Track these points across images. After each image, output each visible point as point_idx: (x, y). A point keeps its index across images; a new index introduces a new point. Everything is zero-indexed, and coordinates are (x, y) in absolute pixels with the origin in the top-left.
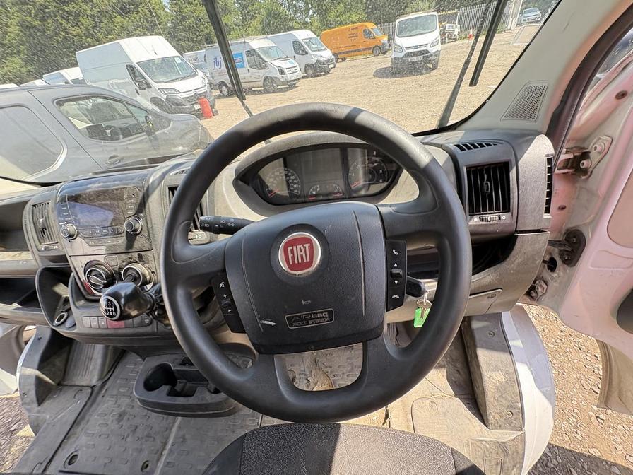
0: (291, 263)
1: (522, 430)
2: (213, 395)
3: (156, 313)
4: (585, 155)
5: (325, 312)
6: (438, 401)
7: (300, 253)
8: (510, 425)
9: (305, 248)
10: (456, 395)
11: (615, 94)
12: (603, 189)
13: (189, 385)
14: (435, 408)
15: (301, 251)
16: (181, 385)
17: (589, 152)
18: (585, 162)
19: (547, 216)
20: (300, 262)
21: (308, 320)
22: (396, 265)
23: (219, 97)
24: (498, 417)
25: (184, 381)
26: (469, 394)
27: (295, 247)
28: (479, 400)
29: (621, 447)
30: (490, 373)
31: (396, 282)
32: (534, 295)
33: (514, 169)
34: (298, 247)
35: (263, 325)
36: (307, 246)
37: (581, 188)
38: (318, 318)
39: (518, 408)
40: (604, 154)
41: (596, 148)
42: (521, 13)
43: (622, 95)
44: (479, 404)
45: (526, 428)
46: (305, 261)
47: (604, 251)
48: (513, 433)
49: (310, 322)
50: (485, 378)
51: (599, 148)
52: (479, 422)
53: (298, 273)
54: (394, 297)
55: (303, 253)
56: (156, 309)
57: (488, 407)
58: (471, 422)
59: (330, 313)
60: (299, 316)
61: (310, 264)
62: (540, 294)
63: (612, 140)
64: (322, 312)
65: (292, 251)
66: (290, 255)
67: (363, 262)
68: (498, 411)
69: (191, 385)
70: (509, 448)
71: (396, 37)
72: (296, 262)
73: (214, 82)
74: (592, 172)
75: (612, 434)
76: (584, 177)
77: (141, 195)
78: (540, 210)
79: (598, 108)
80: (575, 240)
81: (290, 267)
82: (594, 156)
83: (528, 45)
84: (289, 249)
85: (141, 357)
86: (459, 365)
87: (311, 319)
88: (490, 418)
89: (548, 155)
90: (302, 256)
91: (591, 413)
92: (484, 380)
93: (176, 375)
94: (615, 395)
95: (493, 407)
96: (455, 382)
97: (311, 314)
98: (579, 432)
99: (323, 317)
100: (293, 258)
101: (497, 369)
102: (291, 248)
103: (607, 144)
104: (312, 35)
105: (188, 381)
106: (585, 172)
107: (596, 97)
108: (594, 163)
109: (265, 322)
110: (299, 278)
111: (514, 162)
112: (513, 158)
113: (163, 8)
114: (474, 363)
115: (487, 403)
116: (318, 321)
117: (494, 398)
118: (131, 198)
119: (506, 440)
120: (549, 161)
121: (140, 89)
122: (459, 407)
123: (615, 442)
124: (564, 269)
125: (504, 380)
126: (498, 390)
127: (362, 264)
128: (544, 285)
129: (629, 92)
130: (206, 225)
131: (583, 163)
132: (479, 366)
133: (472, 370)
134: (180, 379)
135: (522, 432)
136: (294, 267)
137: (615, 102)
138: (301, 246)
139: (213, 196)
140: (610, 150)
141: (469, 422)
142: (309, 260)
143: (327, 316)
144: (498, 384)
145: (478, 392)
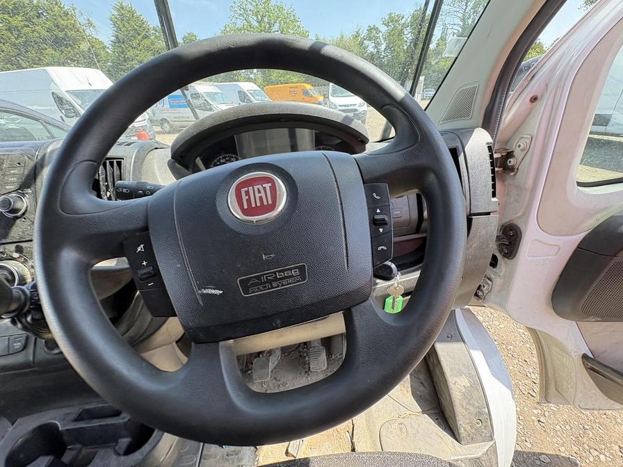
0: (246, 207)
1: (492, 439)
2: (122, 458)
3: (29, 319)
4: (510, 155)
5: (295, 268)
6: (406, 422)
7: (258, 194)
8: (481, 435)
9: (265, 188)
10: (424, 412)
11: (529, 98)
12: (530, 182)
13: (85, 451)
14: (404, 430)
15: (259, 192)
16: (73, 453)
17: (513, 152)
18: (511, 160)
19: (494, 199)
20: (259, 204)
21: (270, 282)
22: (378, 211)
23: (159, 133)
24: (468, 428)
25: (79, 446)
26: (436, 408)
27: (250, 188)
28: (448, 413)
29: (563, 448)
30: (455, 379)
31: (381, 230)
32: (480, 294)
33: (462, 154)
34: (256, 187)
35: (203, 295)
36: (267, 186)
37: (509, 185)
38: (286, 278)
39: (486, 414)
40: (526, 151)
41: (519, 146)
42: (423, 91)
43: (534, 99)
44: (447, 417)
45: (495, 436)
46: (265, 203)
47: (536, 240)
48: (485, 445)
49: (274, 284)
50: (451, 385)
51: (522, 146)
52: (451, 439)
53: (255, 218)
54: (380, 248)
55: (263, 194)
56: (29, 312)
57: (458, 419)
58: (442, 439)
59: (302, 269)
60: (258, 278)
61: (272, 207)
62: (486, 292)
63: (532, 138)
64: (290, 269)
65: (247, 193)
66: (245, 198)
67: (341, 204)
68: (467, 421)
69: (89, 450)
70: (483, 463)
71: (330, 97)
72: (254, 205)
73: (154, 119)
74: (518, 169)
75: (553, 437)
76: (512, 174)
77: (31, 164)
78: (488, 193)
79: (517, 110)
80: (511, 233)
81: (245, 212)
82: (518, 153)
83: (457, 58)
84: (243, 191)
85: (9, 420)
86: (422, 377)
87: (276, 279)
88: (462, 431)
89: (488, 143)
90: (261, 198)
91: (533, 418)
92: (450, 387)
93: (66, 438)
94: (552, 388)
95: (463, 418)
96: (420, 396)
97: (275, 273)
98: (527, 440)
99: (293, 276)
100: (249, 201)
101: (460, 373)
102: (246, 189)
103: (528, 141)
104: (256, 87)
105: (84, 445)
106: (512, 169)
107: (514, 102)
108: (519, 160)
109: (205, 291)
110: (258, 225)
111: (461, 148)
112: (459, 144)
113: (104, 48)
114: (437, 370)
115: (457, 413)
116: (284, 282)
117: (463, 406)
118: (14, 168)
119: (480, 454)
120: (490, 148)
121: (67, 116)
122: (428, 424)
123: (558, 444)
124: (506, 263)
125: (468, 385)
126: (465, 398)
127: (340, 205)
128: (489, 282)
129: (539, 96)
130: (124, 190)
131: (510, 162)
132: (443, 373)
133: (435, 380)
134: (72, 443)
135: (492, 442)
136: (248, 211)
137: (529, 105)
138: (260, 187)
139: (140, 173)
140: (532, 146)
141: (440, 440)
142: (270, 202)
143: (298, 273)
144: (464, 390)
145: (445, 403)
